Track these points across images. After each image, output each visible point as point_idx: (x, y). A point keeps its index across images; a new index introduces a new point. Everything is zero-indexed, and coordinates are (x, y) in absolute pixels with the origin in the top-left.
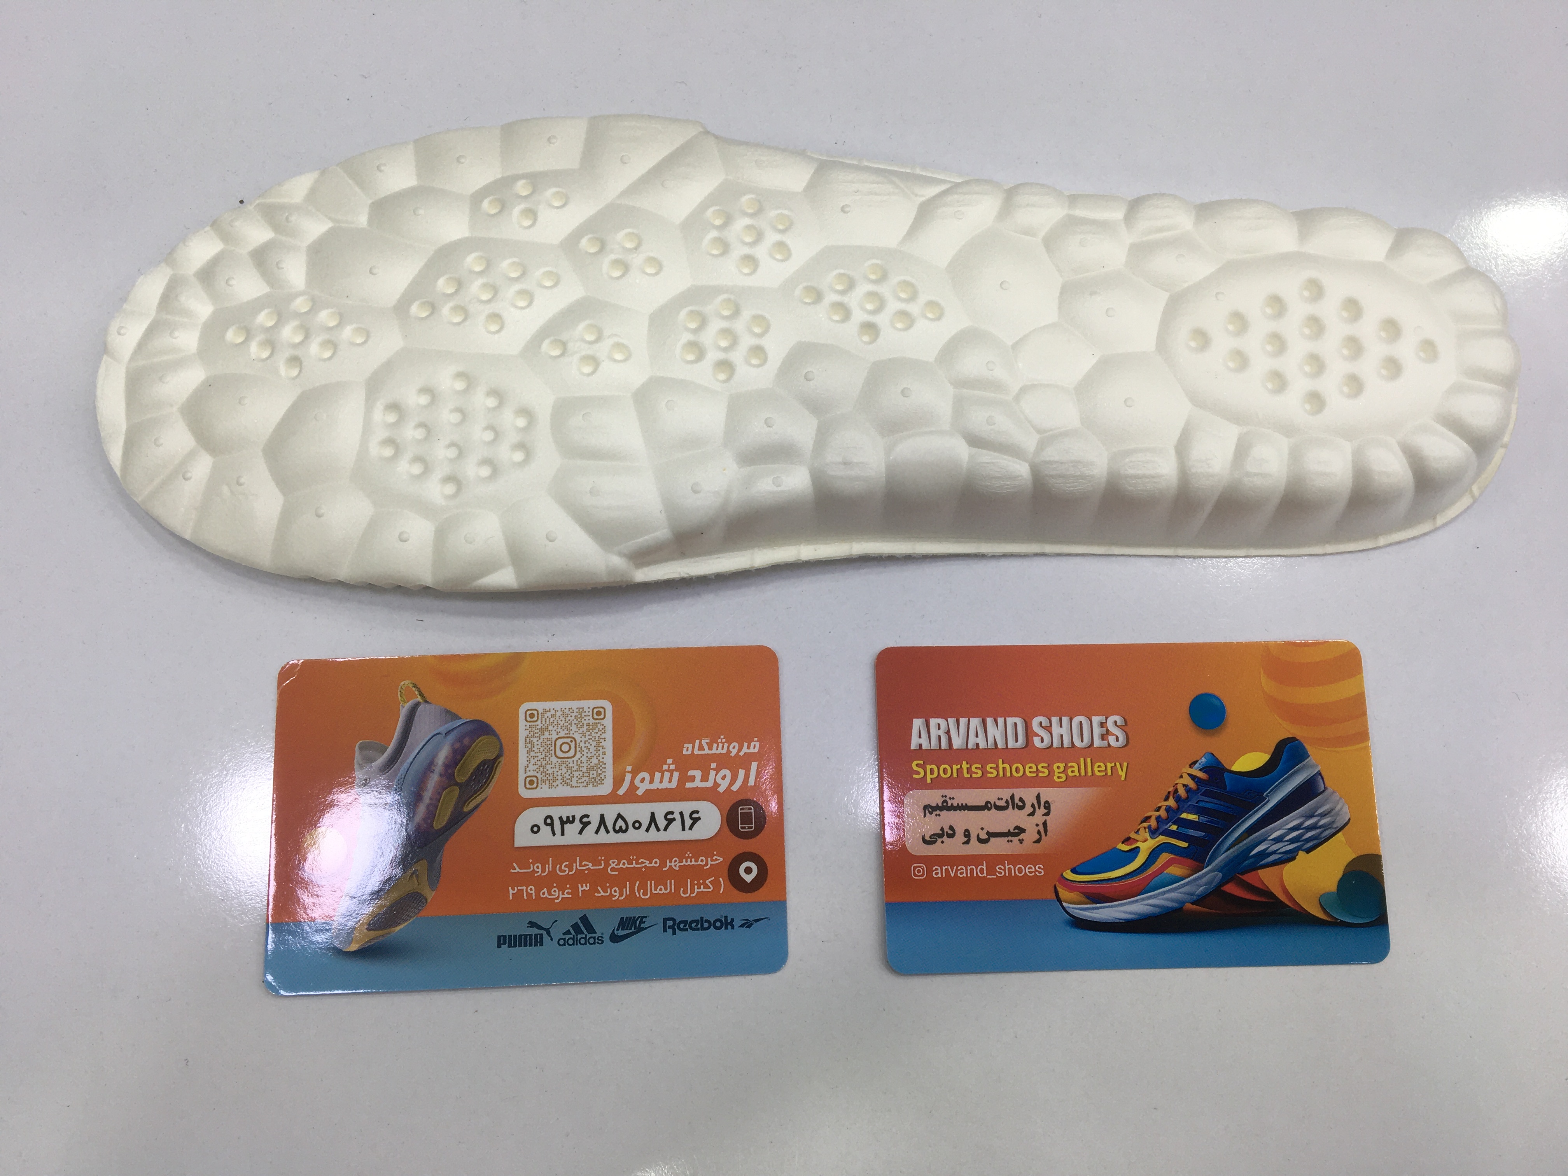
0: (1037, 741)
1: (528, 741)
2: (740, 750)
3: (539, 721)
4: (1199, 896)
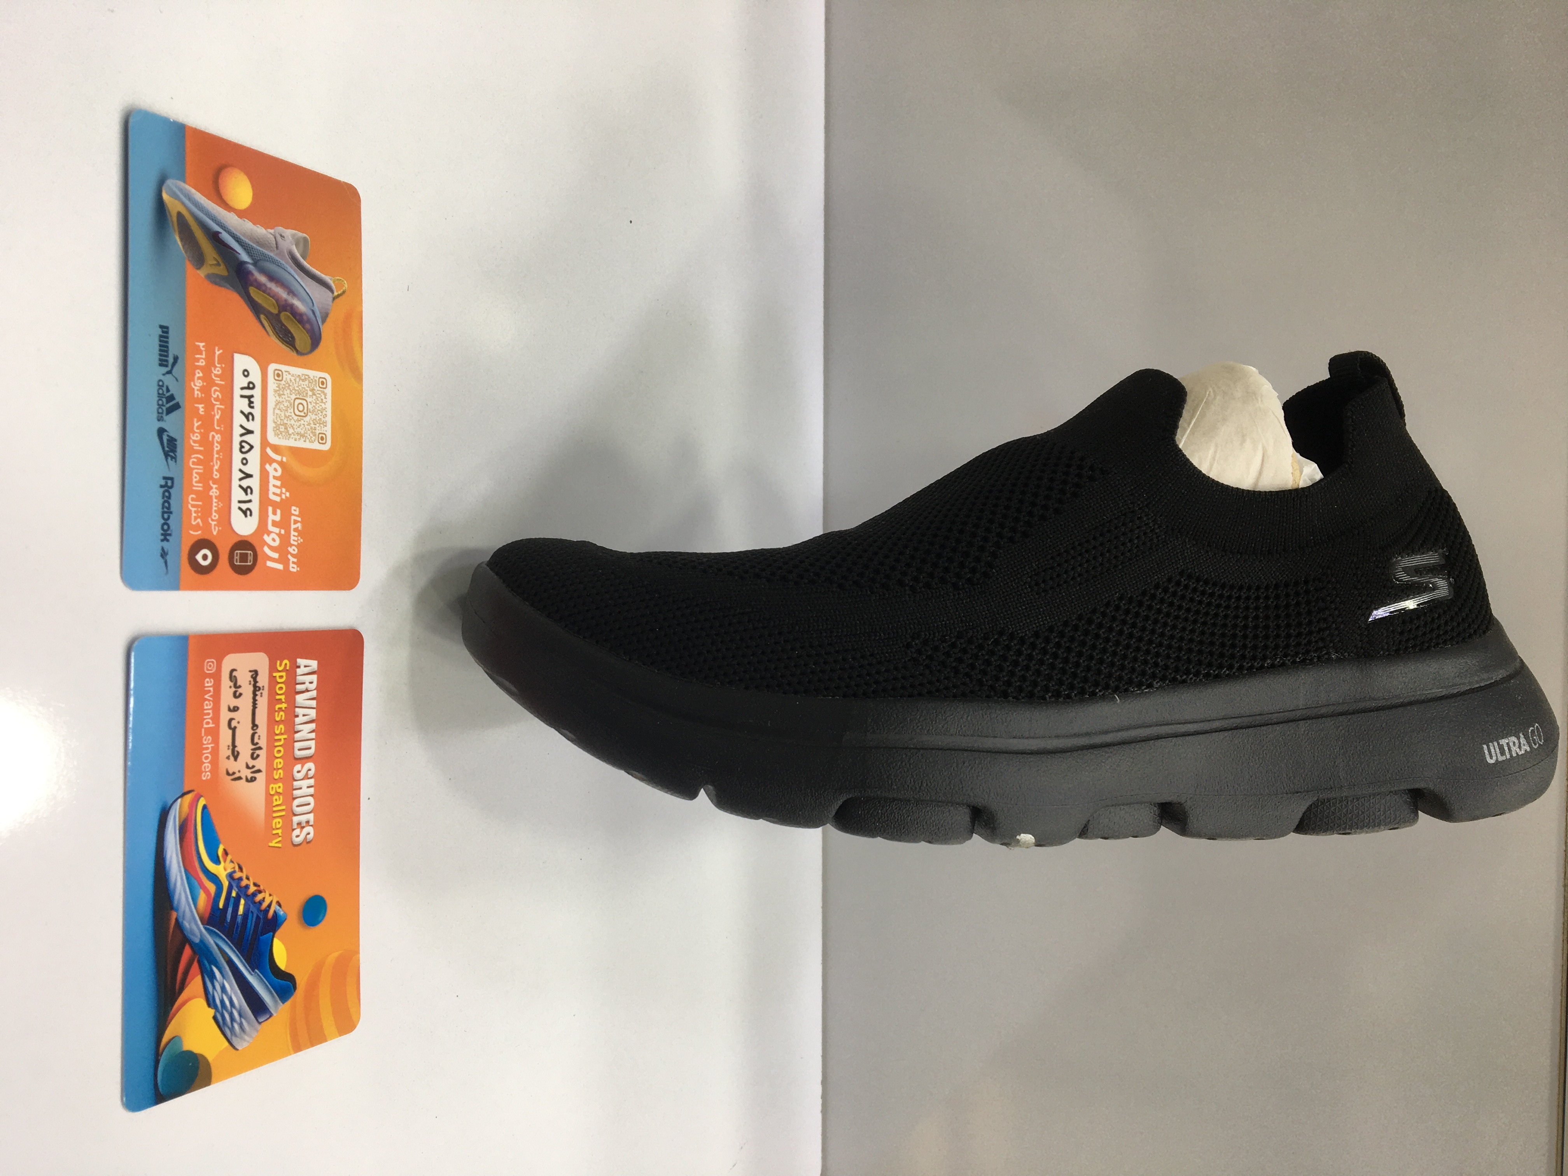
0: (297, 767)
1: (306, 378)
3: (319, 389)
4: (182, 923)
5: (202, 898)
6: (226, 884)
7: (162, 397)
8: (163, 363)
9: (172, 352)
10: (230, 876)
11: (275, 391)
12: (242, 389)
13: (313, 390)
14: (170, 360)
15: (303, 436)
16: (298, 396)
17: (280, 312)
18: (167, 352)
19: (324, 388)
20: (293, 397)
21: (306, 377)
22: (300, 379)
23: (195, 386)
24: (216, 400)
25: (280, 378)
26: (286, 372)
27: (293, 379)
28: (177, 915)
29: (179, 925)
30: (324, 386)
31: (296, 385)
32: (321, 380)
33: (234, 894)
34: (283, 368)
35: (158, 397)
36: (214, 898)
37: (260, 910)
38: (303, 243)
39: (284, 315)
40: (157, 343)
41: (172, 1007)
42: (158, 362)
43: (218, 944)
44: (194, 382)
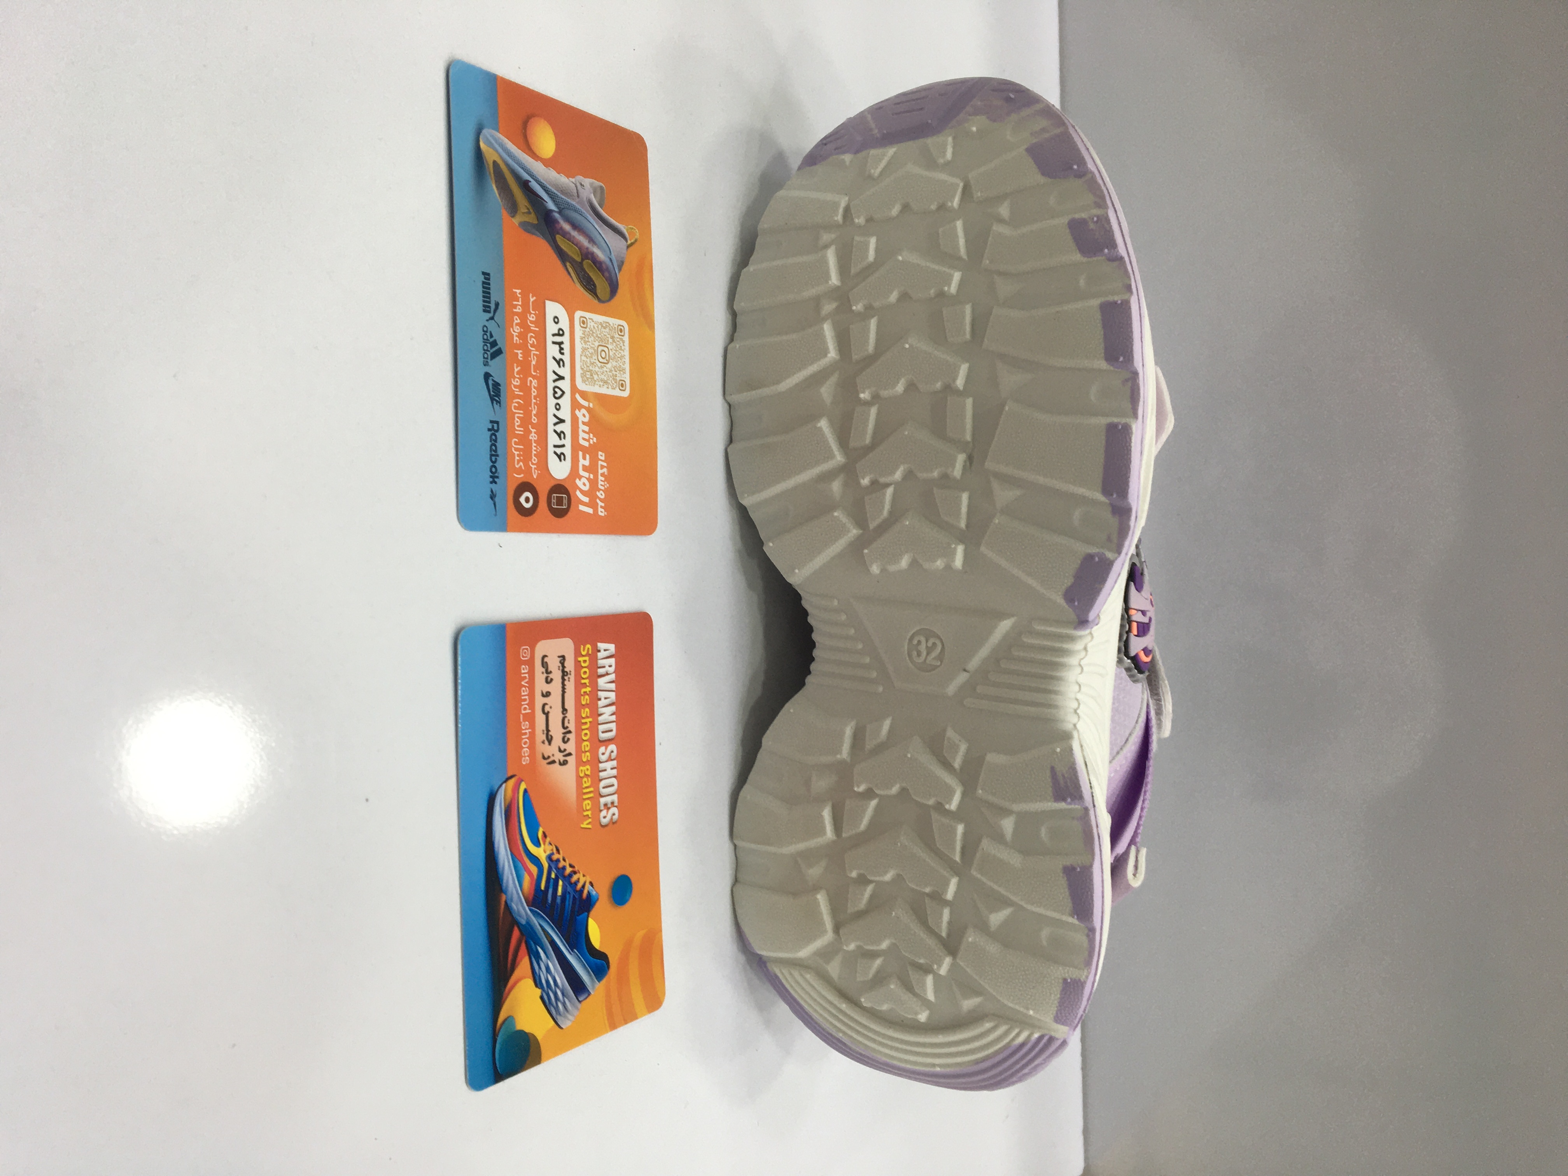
5: (527, 880)
6: (546, 865)
7: (487, 343)
8: (486, 309)
9: (494, 298)
10: (549, 858)
11: (582, 338)
12: (554, 335)
13: (612, 337)
14: (493, 306)
15: (606, 382)
16: (600, 344)
17: (583, 260)
18: (489, 298)
19: (623, 336)
20: (597, 344)
21: (608, 324)
22: (602, 326)
23: (514, 331)
24: (532, 346)
25: (585, 326)
26: (590, 319)
27: (596, 326)
28: (506, 898)
29: (507, 906)
30: (622, 334)
31: (598, 333)
32: (620, 327)
33: (553, 876)
34: (588, 315)
35: (484, 342)
36: (537, 880)
37: (575, 891)
38: (600, 192)
39: (587, 263)
40: (481, 289)
41: (505, 990)
42: (482, 308)
43: (541, 925)
44: (513, 328)
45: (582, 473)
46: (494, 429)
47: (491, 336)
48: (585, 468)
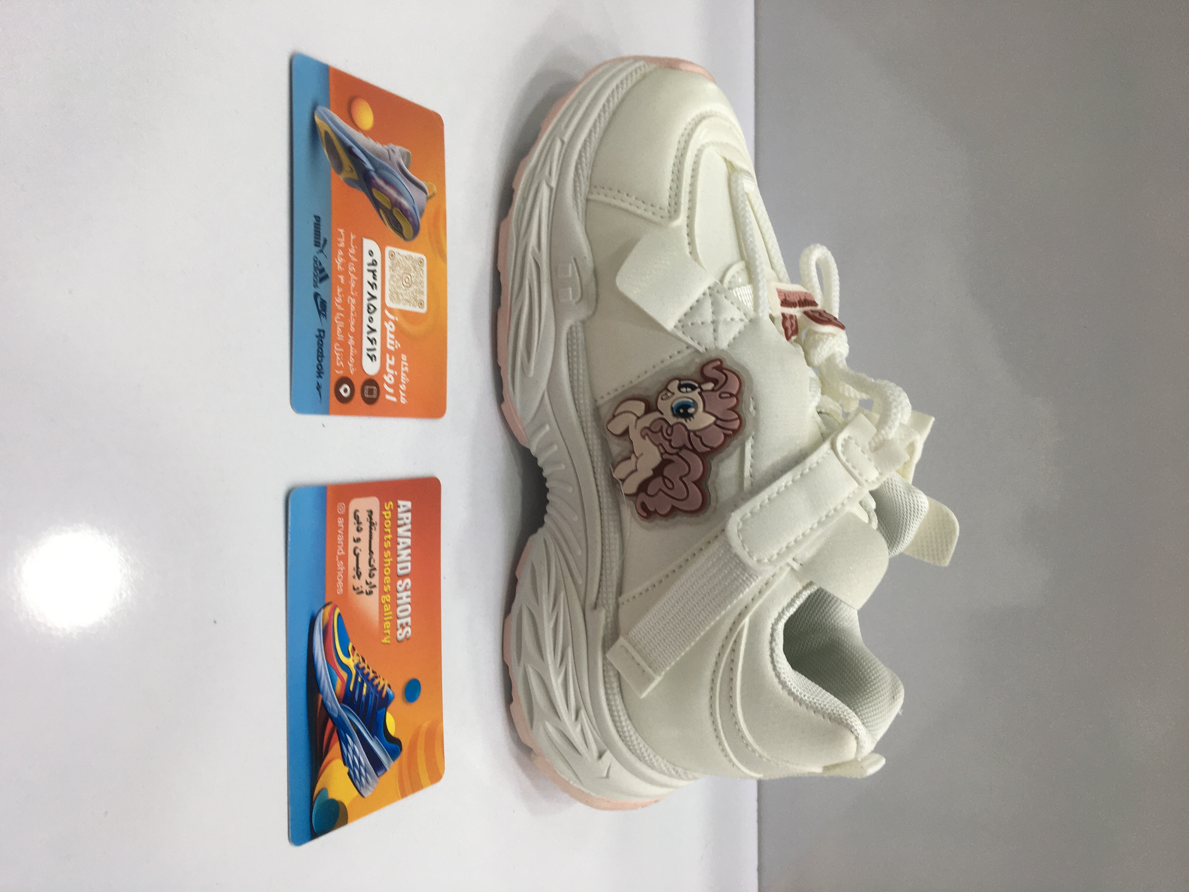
0: (400, 582)
2: (403, 391)
3: (419, 267)
4: (326, 702)
5: (339, 683)
6: (354, 672)
7: (317, 270)
8: (317, 244)
9: (323, 235)
10: (357, 666)
11: (390, 267)
12: (369, 265)
13: (415, 268)
14: (322, 242)
15: (409, 301)
16: (405, 272)
17: (392, 208)
18: (319, 236)
19: (422, 266)
20: (402, 271)
21: (410, 257)
22: (406, 259)
23: (338, 261)
24: (353, 272)
25: (393, 258)
26: (397, 252)
27: (401, 259)
28: (323, 697)
29: (324, 704)
31: (404, 263)
32: (420, 260)
33: (359, 680)
34: (396, 250)
35: (314, 269)
36: (347, 683)
37: (377, 691)
38: (407, 157)
39: (395, 211)
40: (313, 227)
41: (320, 767)
42: (313, 242)
43: (348, 717)
44: (337, 259)
45: (388, 370)
46: (321, 335)
47: (320, 264)
48: (391, 367)
